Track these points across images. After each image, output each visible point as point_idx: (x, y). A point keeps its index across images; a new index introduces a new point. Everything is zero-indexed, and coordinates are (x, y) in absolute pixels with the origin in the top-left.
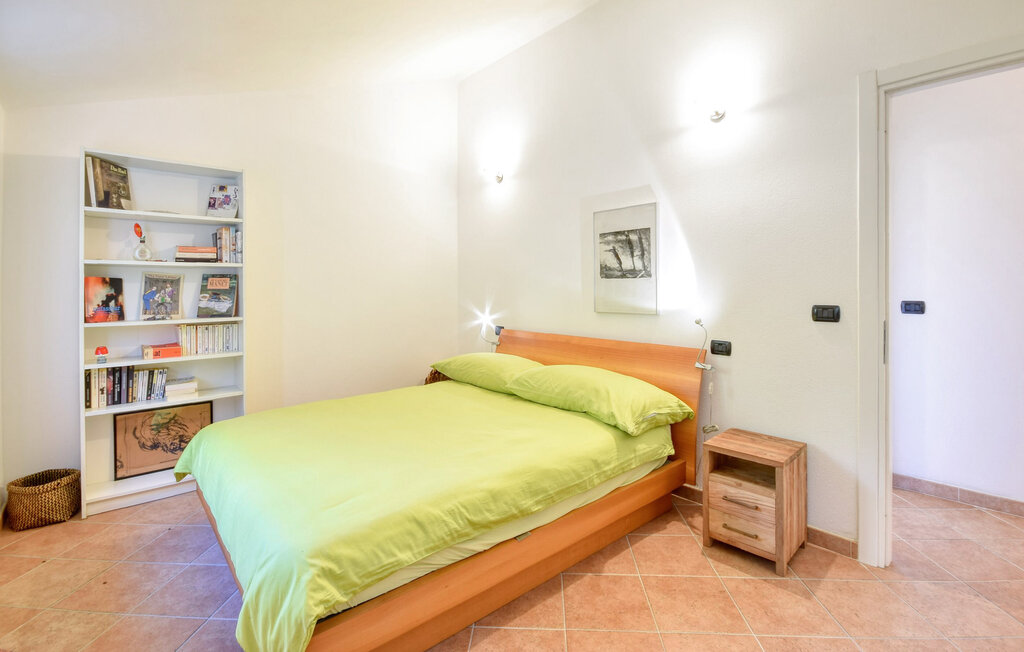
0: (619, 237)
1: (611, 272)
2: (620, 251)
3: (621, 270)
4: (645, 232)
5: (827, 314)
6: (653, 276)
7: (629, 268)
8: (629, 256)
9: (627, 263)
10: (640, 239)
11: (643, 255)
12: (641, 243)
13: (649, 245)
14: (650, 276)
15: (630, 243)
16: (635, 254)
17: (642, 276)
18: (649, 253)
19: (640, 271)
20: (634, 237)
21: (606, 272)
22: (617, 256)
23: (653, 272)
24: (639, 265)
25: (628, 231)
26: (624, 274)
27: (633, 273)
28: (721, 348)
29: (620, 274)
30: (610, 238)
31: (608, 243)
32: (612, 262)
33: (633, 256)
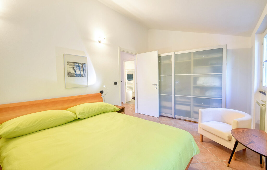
0: (75, 64)
1: (72, 75)
2: (75, 69)
3: (76, 74)
4: (83, 64)
5: (116, 83)
6: (87, 76)
7: (79, 74)
8: (79, 70)
9: (78, 72)
10: (82, 66)
11: (83, 70)
12: (83, 67)
13: (85, 68)
14: (86, 76)
15: (79, 66)
16: (81, 70)
17: (83, 76)
18: (85, 70)
19: (83, 75)
20: (80, 65)
21: (69, 74)
22: (74, 69)
23: (86, 75)
24: (82, 73)
25: (79, 63)
26: (77, 75)
27: (80, 75)
28: (102, 92)
29: (75, 75)
30: (72, 64)
31: (71, 65)
32: (72, 71)
33: (80, 70)
